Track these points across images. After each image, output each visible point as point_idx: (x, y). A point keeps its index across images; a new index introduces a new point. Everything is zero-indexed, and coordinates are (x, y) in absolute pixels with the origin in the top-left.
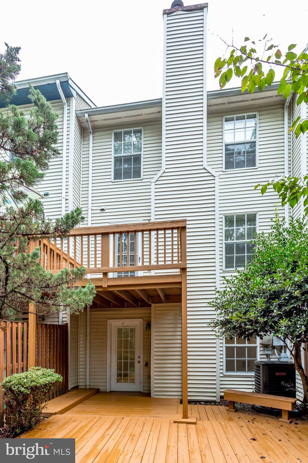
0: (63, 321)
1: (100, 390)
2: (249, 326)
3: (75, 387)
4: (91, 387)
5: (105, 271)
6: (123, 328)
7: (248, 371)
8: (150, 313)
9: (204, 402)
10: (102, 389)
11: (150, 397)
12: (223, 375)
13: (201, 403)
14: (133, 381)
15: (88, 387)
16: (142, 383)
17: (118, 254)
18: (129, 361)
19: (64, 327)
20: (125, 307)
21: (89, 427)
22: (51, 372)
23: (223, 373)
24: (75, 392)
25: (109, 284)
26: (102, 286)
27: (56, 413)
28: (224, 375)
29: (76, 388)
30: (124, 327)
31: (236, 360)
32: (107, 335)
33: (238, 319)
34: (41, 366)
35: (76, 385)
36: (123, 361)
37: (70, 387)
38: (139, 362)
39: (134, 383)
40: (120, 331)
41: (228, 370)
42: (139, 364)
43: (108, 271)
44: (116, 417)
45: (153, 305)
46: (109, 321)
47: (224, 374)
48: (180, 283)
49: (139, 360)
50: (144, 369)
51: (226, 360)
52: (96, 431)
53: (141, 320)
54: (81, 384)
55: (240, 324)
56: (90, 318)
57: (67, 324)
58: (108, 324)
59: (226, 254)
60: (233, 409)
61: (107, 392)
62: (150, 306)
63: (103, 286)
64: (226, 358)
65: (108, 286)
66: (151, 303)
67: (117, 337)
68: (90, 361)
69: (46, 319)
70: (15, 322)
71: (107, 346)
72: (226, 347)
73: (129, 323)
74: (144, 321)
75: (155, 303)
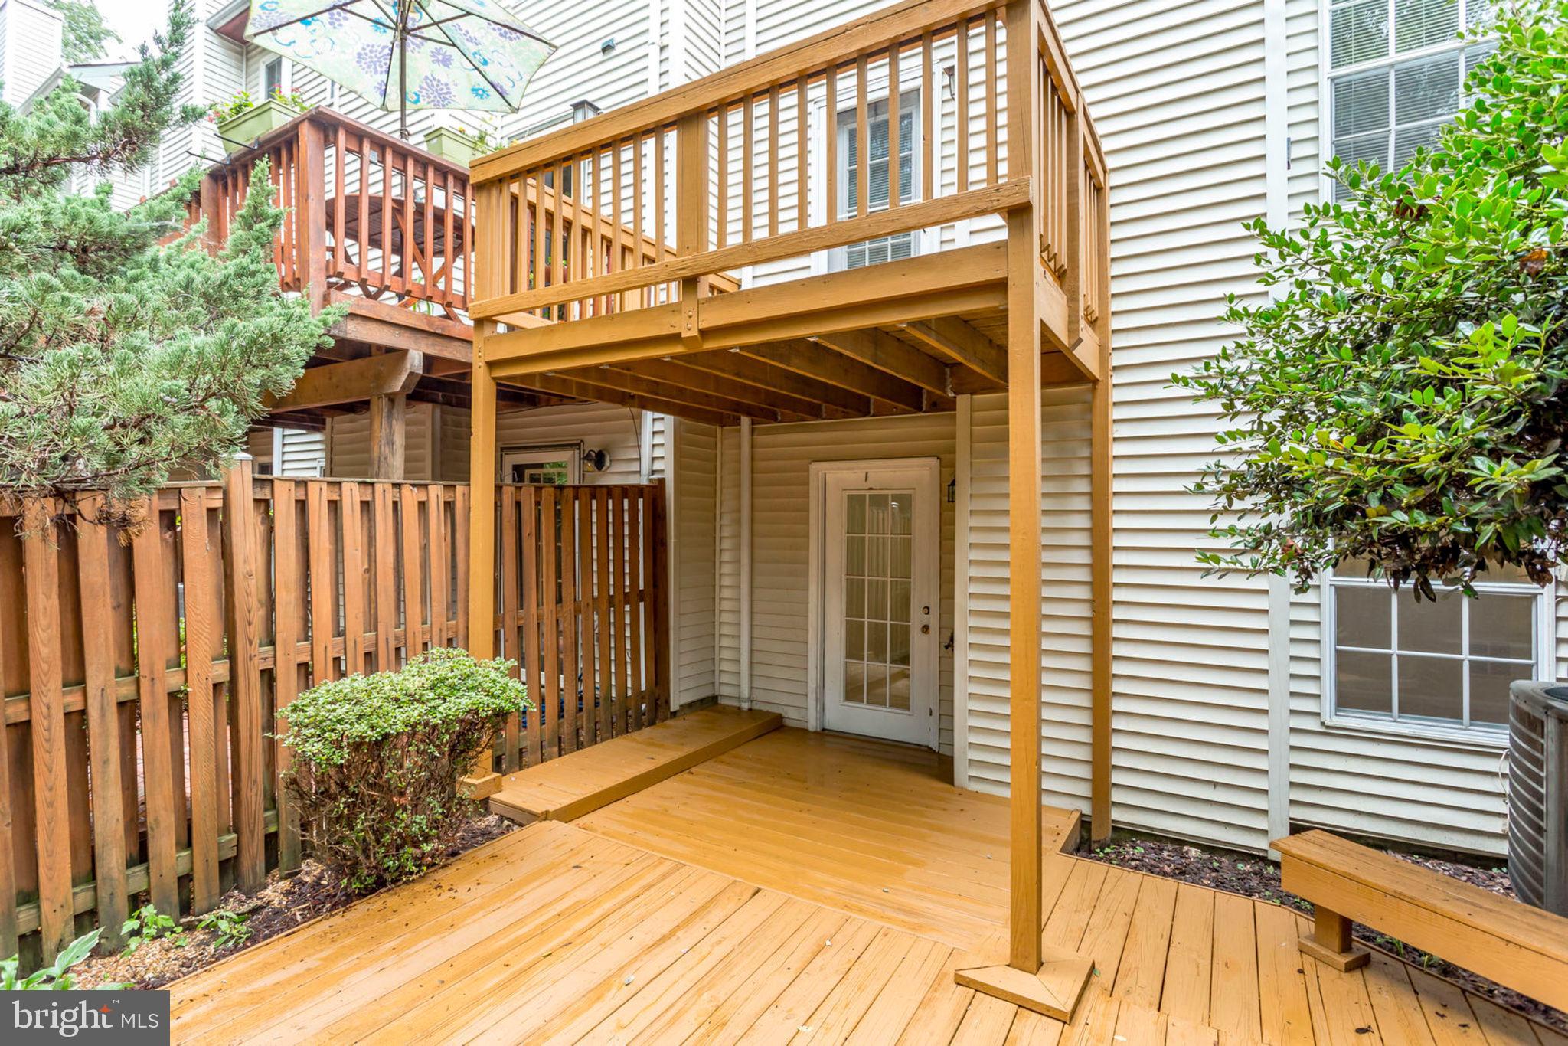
0: (653, 472)
1: (788, 723)
2: (1408, 509)
3: (702, 701)
4: (757, 706)
5: (687, 273)
6: (868, 493)
7: (1471, 719)
8: (953, 436)
9: (1204, 848)
10: (792, 716)
11: (951, 782)
12: (1323, 724)
13: (1186, 848)
14: (902, 702)
15: (745, 706)
16: (936, 713)
17: (849, 212)
18: (889, 622)
20: (872, 412)
21: (598, 913)
22: (493, 674)
23: (1318, 714)
24: (691, 719)
25: (704, 325)
26: (680, 334)
27: (546, 816)
28: (1328, 727)
29: (710, 703)
30: (871, 489)
31: (1399, 656)
32: (807, 522)
33: (1330, 463)
34: (467, 648)
35: (706, 693)
36: (866, 620)
37: (677, 699)
38: (926, 629)
39: (908, 708)
40: (855, 503)
41: (1345, 701)
42: (925, 637)
43: (697, 271)
44: (732, 878)
45: (963, 401)
46: (814, 467)
47: (1327, 723)
48: (1000, 286)
49: (925, 619)
50: (943, 659)
51: (1337, 651)
52: (599, 948)
53: (933, 462)
54: (725, 691)
55: (1349, 495)
56: (752, 459)
57: (662, 481)
58: (811, 479)
59: (1340, 129)
60: (1337, 949)
61: (805, 731)
62: (951, 405)
63: (683, 336)
64: (1339, 642)
65: (705, 333)
66: (951, 395)
67: (844, 530)
68: (752, 613)
69: (607, 463)
70: (413, 485)
71: (806, 562)
72: (1339, 590)
73: (887, 474)
74: (941, 466)
75: (973, 393)
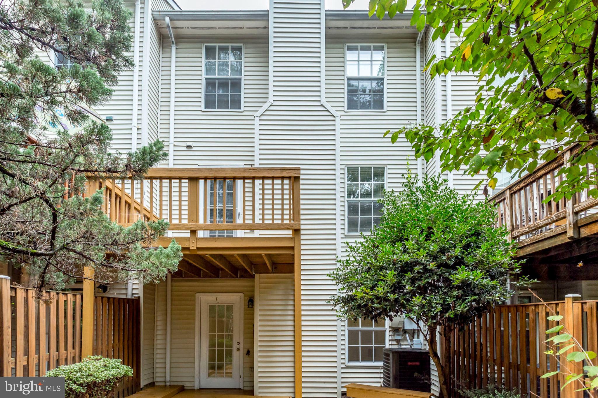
0: (133, 294)
1: (185, 388)
2: (376, 304)
3: (150, 384)
4: (171, 384)
5: (192, 229)
6: (217, 304)
7: (374, 360)
8: (253, 286)
10: (188, 385)
11: (253, 395)
14: (230, 375)
15: (168, 384)
16: (242, 376)
17: (211, 207)
18: (225, 348)
19: (134, 303)
20: (220, 277)
22: (116, 364)
23: (345, 363)
24: (149, 390)
25: (198, 246)
26: (189, 248)
29: (152, 385)
31: (361, 347)
32: (194, 314)
33: (364, 295)
34: (102, 355)
35: (151, 381)
36: (216, 348)
37: (143, 383)
38: (238, 349)
39: (232, 377)
40: (212, 308)
41: (351, 359)
42: (238, 352)
43: (197, 229)
45: (257, 276)
46: (197, 295)
47: (347, 365)
48: (293, 248)
49: (238, 346)
50: (245, 359)
51: (348, 346)
53: (241, 295)
54: (158, 379)
55: (365, 302)
56: (172, 291)
57: (139, 297)
58: (196, 299)
59: (349, 214)
61: (193, 390)
62: (253, 277)
63: (191, 249)
64: (349, 344)
65: (198, 249)
66: (254, 273)
67: (208, 317)
68: (171, 349)
69: (108, 290)
70: (63, 294)
71: (194, 329)
72: (349, 331)
73: (225, 298)
74: (245, 296)
75: (260, 273)
